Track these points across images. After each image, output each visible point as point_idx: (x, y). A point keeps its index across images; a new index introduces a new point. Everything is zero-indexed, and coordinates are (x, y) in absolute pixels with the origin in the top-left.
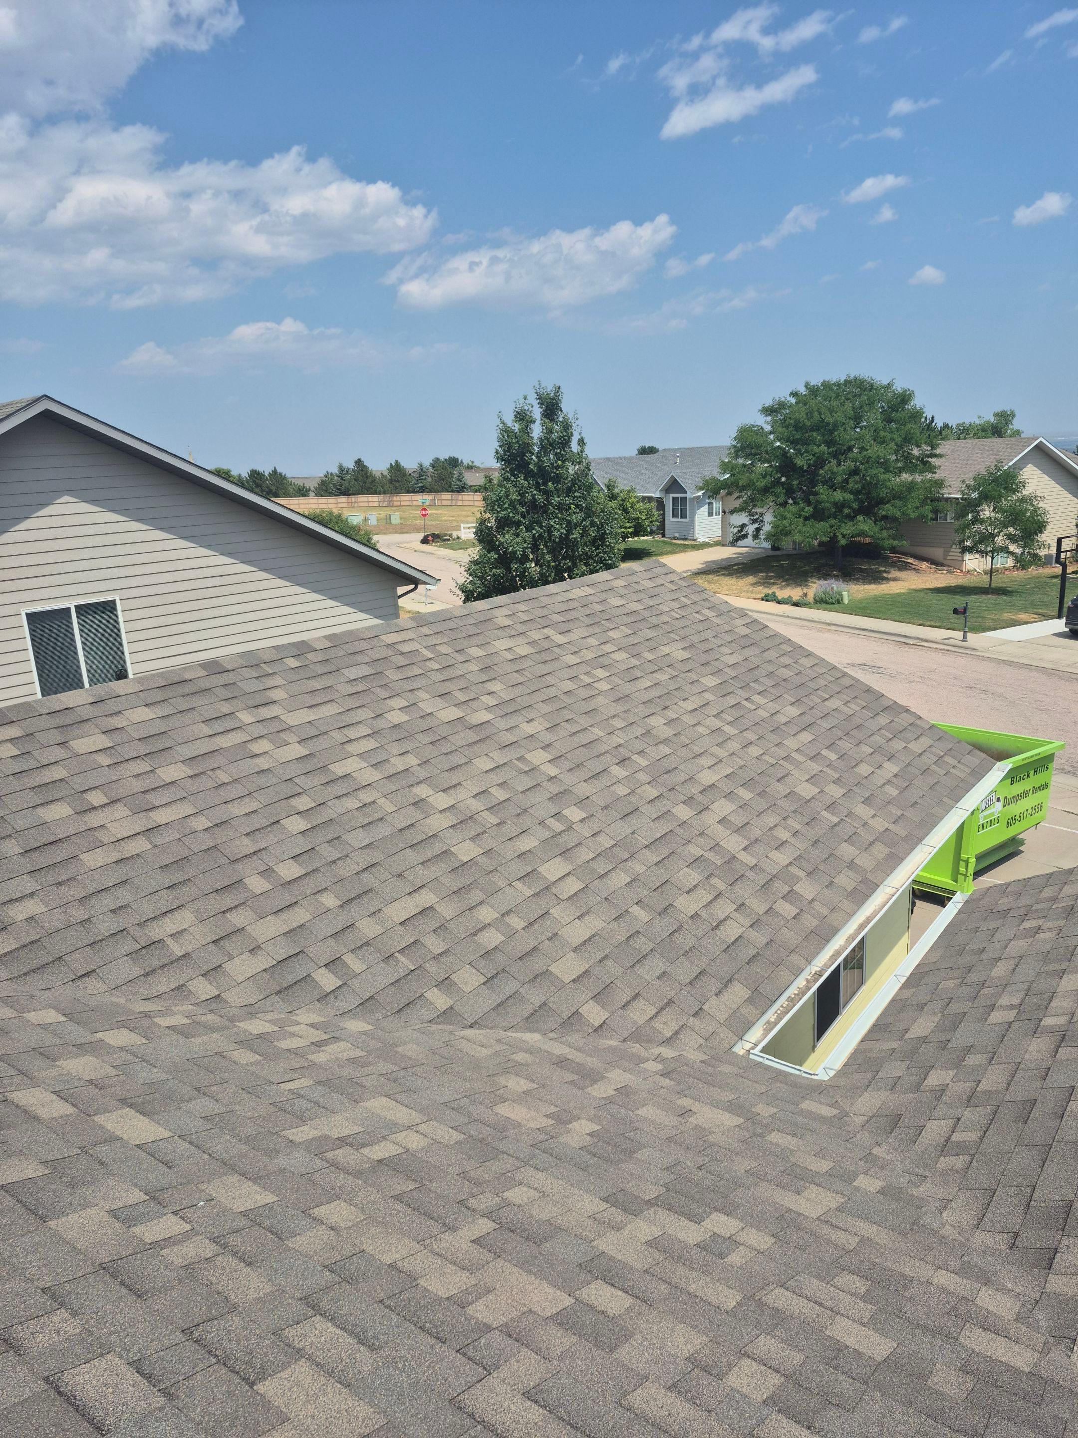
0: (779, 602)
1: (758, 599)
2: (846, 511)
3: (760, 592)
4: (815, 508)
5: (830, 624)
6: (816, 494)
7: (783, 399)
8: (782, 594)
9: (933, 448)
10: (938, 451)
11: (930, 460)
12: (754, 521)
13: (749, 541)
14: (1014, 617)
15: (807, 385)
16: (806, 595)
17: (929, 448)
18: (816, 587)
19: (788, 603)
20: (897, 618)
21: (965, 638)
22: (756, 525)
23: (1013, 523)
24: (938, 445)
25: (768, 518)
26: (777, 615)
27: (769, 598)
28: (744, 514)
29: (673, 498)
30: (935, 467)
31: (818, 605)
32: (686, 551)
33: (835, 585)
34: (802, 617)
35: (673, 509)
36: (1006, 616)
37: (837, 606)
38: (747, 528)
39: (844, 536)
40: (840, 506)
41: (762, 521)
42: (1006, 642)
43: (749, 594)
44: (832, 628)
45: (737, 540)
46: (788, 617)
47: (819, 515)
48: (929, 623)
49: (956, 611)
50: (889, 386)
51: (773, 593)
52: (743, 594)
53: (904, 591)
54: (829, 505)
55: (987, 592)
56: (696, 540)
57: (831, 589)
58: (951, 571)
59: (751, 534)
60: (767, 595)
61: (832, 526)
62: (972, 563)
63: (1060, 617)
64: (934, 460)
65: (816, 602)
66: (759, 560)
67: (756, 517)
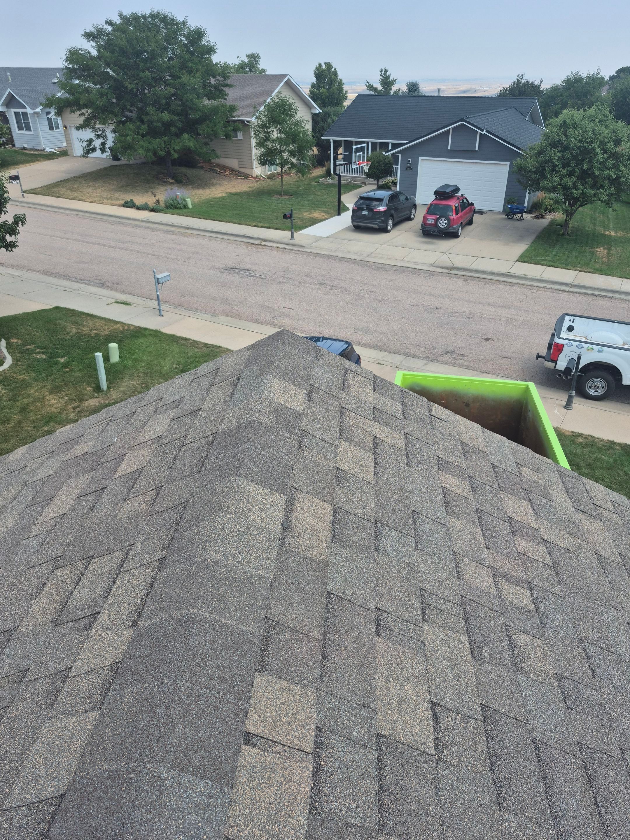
0: (138, 208)
1: (119, 205)
2: (173, 129)
3: (117, 199)
4: (148, 126)
5: (188, 229)
6: (147, 114)
7: (101, 26)
8: (139, 200)
9: (225, 79)
10: (229, 82)
11: (224, 89)
12: (99, 136)
13: (98, 154)
14: (311, 216)
15: (120, 15)
16: (158, 202)
17: (222, 79)
18: (162, 195)
19: (146, 209)
20: (236, 221)
21: (292, 238)
22: (101, 140)
23: (294, 142)
24: (228, 77)
25: (111, 136)
26: (142, 221)
27: (129, 204)
28: (89, 130)
29: (15, 113)
30: (226, 95)
31: (169, 210)
32: (38, 160)
33: (180, 193)
34: (163, 222)
35: (17, 123)
36: (306, 215)
37: (184, 210)
38: (94, 142)
39: (175, 151)
40: (167, 125)
41: (105, 136)
42: (319, 239)
43: (110, 201)
44: (190, 231)
45: (87, 153)
46: (152, 222)
47: (153, 133)
48: (260, 224)
49: (285, 217)
50: (184, 23)
51: (131, 200)
52: (105, 201)
53: (224, 195)
54: (159, 124)
55: (281, 195)
56: (43, 150)
57: (177, 196)
58: (246, 176)
59: (98, 147)
60: (126, 203)
61: (165, 142)
62: (258, 170)
63: (339, 214)
64: (226, 89)
65: (167, 207)
66: (106, 169)
67: (99, 133)
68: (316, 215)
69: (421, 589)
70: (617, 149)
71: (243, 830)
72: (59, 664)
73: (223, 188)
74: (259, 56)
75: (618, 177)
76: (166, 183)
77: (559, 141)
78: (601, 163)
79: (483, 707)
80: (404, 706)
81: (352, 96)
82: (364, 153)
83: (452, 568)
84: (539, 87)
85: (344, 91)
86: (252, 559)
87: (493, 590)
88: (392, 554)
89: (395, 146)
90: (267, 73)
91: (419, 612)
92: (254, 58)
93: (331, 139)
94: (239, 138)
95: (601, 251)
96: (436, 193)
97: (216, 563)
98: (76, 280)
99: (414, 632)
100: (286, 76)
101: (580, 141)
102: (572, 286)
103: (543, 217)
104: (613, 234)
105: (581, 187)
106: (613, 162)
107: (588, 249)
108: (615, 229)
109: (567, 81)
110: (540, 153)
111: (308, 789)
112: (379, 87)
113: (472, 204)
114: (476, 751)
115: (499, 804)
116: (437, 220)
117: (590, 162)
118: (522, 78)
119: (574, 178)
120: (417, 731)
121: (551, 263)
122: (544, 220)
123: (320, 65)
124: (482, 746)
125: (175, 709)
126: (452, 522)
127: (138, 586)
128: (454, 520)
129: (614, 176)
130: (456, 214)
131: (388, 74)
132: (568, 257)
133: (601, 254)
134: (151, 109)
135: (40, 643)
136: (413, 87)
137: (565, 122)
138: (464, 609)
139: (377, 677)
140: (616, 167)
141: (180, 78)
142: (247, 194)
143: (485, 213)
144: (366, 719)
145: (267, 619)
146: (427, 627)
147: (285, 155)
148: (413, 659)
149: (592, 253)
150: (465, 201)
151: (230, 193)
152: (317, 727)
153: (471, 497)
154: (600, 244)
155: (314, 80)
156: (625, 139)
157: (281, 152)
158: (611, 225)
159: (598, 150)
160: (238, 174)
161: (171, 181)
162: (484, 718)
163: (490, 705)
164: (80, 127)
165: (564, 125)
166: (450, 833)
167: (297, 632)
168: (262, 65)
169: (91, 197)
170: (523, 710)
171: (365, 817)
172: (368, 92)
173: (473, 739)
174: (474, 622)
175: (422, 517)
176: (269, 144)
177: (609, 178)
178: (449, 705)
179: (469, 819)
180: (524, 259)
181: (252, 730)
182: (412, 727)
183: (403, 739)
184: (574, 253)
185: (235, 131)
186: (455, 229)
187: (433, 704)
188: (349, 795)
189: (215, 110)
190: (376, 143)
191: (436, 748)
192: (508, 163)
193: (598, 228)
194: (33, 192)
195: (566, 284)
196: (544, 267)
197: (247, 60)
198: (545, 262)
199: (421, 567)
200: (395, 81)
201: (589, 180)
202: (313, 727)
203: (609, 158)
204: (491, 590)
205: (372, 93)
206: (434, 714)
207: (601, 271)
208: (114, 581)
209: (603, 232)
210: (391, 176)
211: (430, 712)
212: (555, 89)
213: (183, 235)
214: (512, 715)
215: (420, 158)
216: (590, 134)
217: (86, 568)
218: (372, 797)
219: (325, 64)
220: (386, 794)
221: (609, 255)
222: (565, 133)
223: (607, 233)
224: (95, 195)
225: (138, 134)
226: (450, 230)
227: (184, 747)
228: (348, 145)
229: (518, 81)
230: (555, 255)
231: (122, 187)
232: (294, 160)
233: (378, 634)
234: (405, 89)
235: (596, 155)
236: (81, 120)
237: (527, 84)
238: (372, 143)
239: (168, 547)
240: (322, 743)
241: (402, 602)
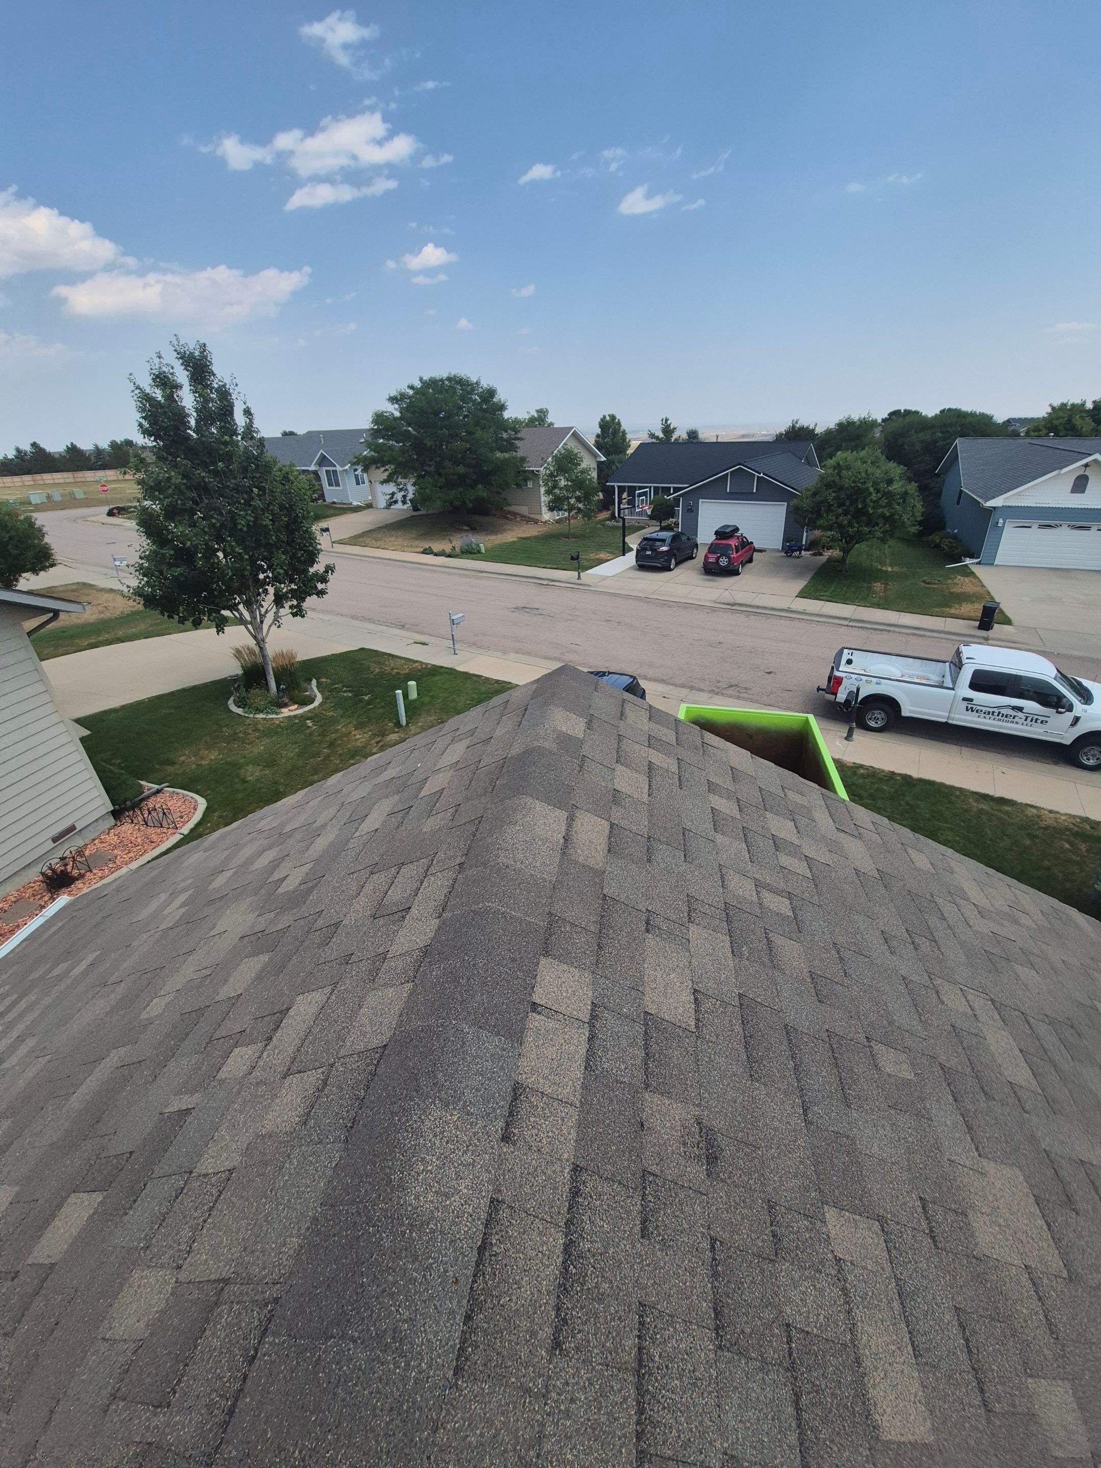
0: (436, 555)
1: (419, 553)
2: (468, 481)
3: (417, 547)
4: (446, 479)
5: (482, 572)
6: (445, 468)
7: (403, 391)
8: (437, 547)
9: (516, 433)
10: (519, 435)
12: (401, 490)
13: (400, 505)
14: (597, 557)
15: (420, 380)
16: (454, 548)
17: (513, 433)
18: (458, 541)
19: (442, 555)
20: (524, 563)
21: (579, 578)
22: (403, 493)
23: (580, 489)
24: (519, 431)
25: (411, 489)
26: (439, 566)
27: (427, 551)
28: (392, 484)
29: (326, 471)
30: (517, 448)
31: (465, 555)
32: (346, 513)
33: (474, 539)
34: (458, 566)
35: (328, 480)
36: (592, 556)
37: (478, 555)
38: (395, 496)
39: (470, 500)
40: (462, 477)
41: (407, 490)
42: (605, 578)
43: (411, 549)
44: (483, 575)
45: (390, 505)
46: (448, 567)
47: (450, 485)
48: (549, 566)
49: (572, 558)
50: (478, 383)
51: (430, 547)
52: (406, 549)
53: (515, 540)
54: (455, 477)
55: (568, 538)
56: (351, 504)
57: (472, 542)
58: (536, 522)
59: (400, 500)
60: (426, 550)
61: (461, 493)
62: (547, 516)
63: (624, 555)
64: (516, 442)
65: (462, 552)
66: (407, 519)
67: (401, 486)
68: (602, 555)
69: (688, 895)
70: (890, 488)
71: (530, 1077)
72: (379, 949)
73: (513, 533)
74: (547, 411)
75: (892, 515)
76: (460, 530)
77: (834, 481)
78: (874, 502)
79: (740, 996)
80: (670, 991)
81: (635, 444)
82: (646, 497)
83: (717, 878)
84: (814, 430)
85: (627, 440)
86: (538, 864)
87: (755, 898)
88: (662, 865)
89: (676, 490)
90: (555, 426)
91: (686, 914)
92: (542, 413)
93: (616, 484)
94: (529, 486)
95: (878, 586)
96: (717, 533)
97: (507, 867)
98: (379, 623)
99: (681, 931)
100: (573, 428)
101: (854, 482)
102: (851, 620)
103: (821, 554)
104: (889, 569)
105: (855, 524)
106: (886, 501)
107: (865, 585)
108: (891, 565)
109: (840, 425)
110: (815, 494)
111: (584, 1051)
112: (661, 435)
113: (752, 543)
114: (732, 1031)
115: (751, 1075)
116: (718, 559)
117: (864, 501)
118: (797, 423)
119: (849, 517)
120: (680, 1012)
121: (830, 599)
122: (822, 557)
123: (605, 417)
124: (738, 1028)
125: (475, 980)
126: (719, 838)
127: (442, 886)
128: (721, 837)
129: (888, 514)
130: (737, 553)
131: (669, 422)
132: (846, 592)
133: (879, 589)
134: (447, 463)
135: (361, 933)
136: (693, 435)
137: (838, 464)
138: (727, 914)
139: (646, 966)
140: (889, 505)
141: (475, 434)
142: (537, 538)
143: (765, 551)
144: (635, 999)
145: (550, 914)
146: (692, 928)
147: (572, 501)
148: (678, 953)
149: (870, 588)
150: (745, 540)
151: (520, 538)
152: (593, 1003)
153: (738, 817)
154: (876, 579)
155: (599, 431)
156: (897, 478)
157: (568, 498)
158: (888, 561)
159: (871, 490)
160: (528, 520)
161: (466, 528)
162: (741, 1005)
163: (747, 995)
164: (383, 483)
165: (838, 466)
166: (706, 1095)
167: (576, 926)
168: (550, 419)
169: (393, 546)
170: (777, 1000)
171: (633, 1076)
172: (650, 441)
173: (730, 1021)
174: (735, 925)
175: (692, 834)
176: (557, 491)
177: (883, 516)
178: (710, 993)
179: (723, 1085)
180: (803, 594)
181: (538, 1001)
182: (675, 1008)
183: (667, 1018)
184: (853, 589)
185: (526, 480)
186: (736, 566)
187: (695, 991)
188: (619, 1058)
189: (506, 462)
190: (658, 487)
191: (697, 1027)
192: (786, 503)
193: (875, 564)
194: (341, 542)
195: (845, 619)
196: (823, 602)
197: (536, 415)
198: (824, 598)
199: (689, 877)
200: (675, 429)
201: (864, 518)
202: (589, 1003)
203: (883, 496)
204: (753, 899)
205: (654, 440)
206: (696, 999)
207: (879, 605)
208: (422, 883)
209: (879, 567)
210: (673, 518)
211: (692, 997)
212: (829, 432)
213: (477, 578)
214: (766, 1004)
215: (700, 500)
216: (864, 475)
217: (398, 873)
218: (639, 1061)
219: (609, 415)
220: (652, 1060)
221: (886, 590)
222: (839, 474)
223: (884, 568)
224: (396, 543)
225: (436, 486)
226: (731, 567)
227: (482, 1010)
228: (632, 490)
229: (793, 426)
230: (833, 591)
231: (421, 535)
232: (581, 505)
233: (648, 931)
234: (685, 436)
235: (871, 493)
236: (385, 476)
237: (802, 429)
238: (654, 487)
239: (467, 854)
240: (597, 1015)
241: (670, 905)
